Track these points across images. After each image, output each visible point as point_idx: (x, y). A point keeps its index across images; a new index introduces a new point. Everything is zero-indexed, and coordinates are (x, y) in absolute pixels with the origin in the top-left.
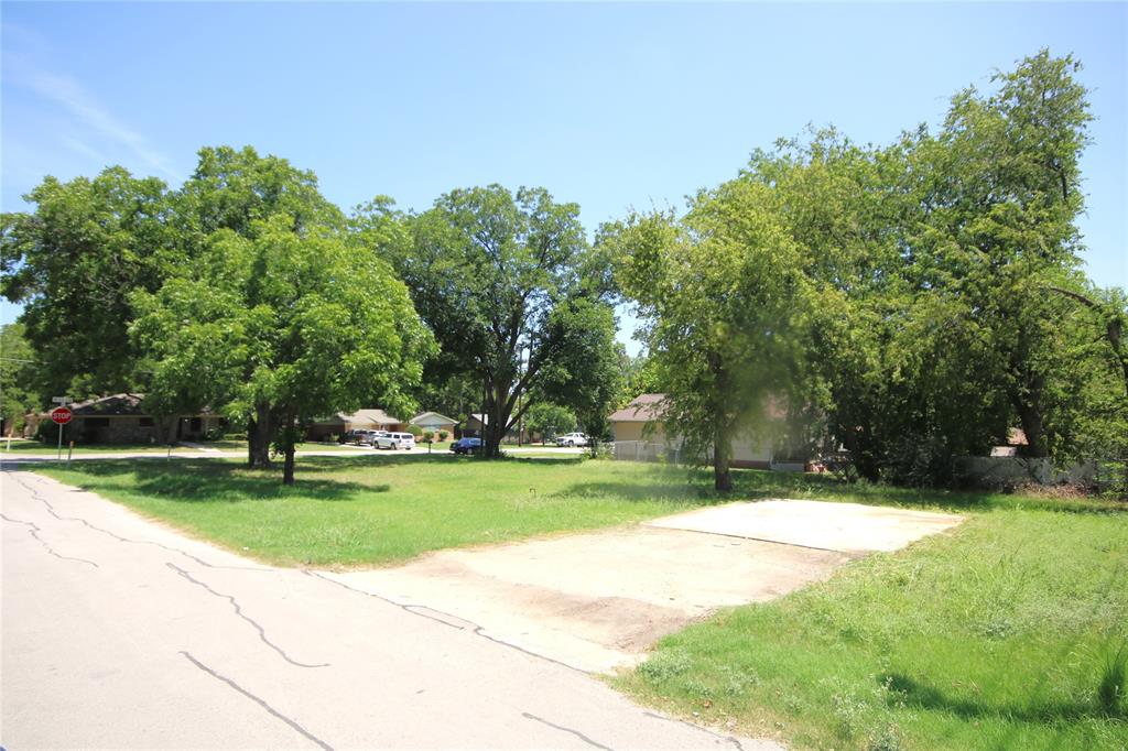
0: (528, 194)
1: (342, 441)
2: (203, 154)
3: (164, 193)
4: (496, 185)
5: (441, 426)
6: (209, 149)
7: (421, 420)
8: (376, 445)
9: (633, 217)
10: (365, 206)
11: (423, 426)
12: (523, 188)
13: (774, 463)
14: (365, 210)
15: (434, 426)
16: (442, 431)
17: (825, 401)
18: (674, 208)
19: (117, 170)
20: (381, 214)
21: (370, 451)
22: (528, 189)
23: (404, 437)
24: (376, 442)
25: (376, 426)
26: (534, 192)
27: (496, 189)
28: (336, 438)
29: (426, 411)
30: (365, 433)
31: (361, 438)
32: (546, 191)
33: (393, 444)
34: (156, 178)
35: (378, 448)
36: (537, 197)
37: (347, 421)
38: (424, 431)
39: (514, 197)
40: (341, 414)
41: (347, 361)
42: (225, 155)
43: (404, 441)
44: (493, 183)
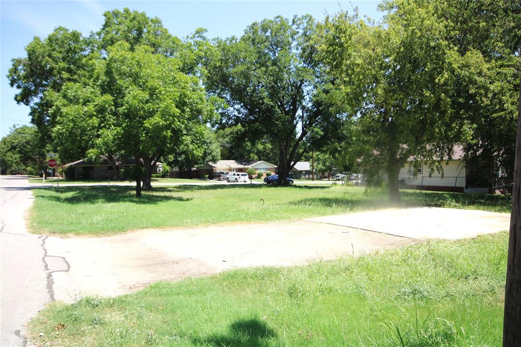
0: (299, 19)
1: (211, 178)
2: (105, 15)
3: (81, 39)
4: (279, 17)
5: (267, 169)
6: (108, 12)
7: (256, 165)
8: (227, 179)
9: (328, 17)
10: (191, 36)
11: (257, 169)
12: (296, 16)
13: (467, 187)
14: (191, 38)
15: (263, 169)
16: (268, 172)
17: (468, 138)
18: (356, 8)
19: (60, 29)
20: (199, 39)
21: (225, 183)
22: (300, 16)
23: (242, 175)
24: (228, 178)
25: (230, 170)
26: (304, 18)
27: (279, 19)
28: (207, 176)
29: (260, 160)
30: (223, 173)
31: (220, 176)
32: (311, 16)
33: (236, 179)
34: (76, 31)
35: (229, 182)
36: (305, 21)
37: (214, 167)
38: (257, 172)
39: (291, 23)
40: (210, 163)
41: (147, 124)
42: (116, 14)
43: (242, 177)
44: (277, 16)
